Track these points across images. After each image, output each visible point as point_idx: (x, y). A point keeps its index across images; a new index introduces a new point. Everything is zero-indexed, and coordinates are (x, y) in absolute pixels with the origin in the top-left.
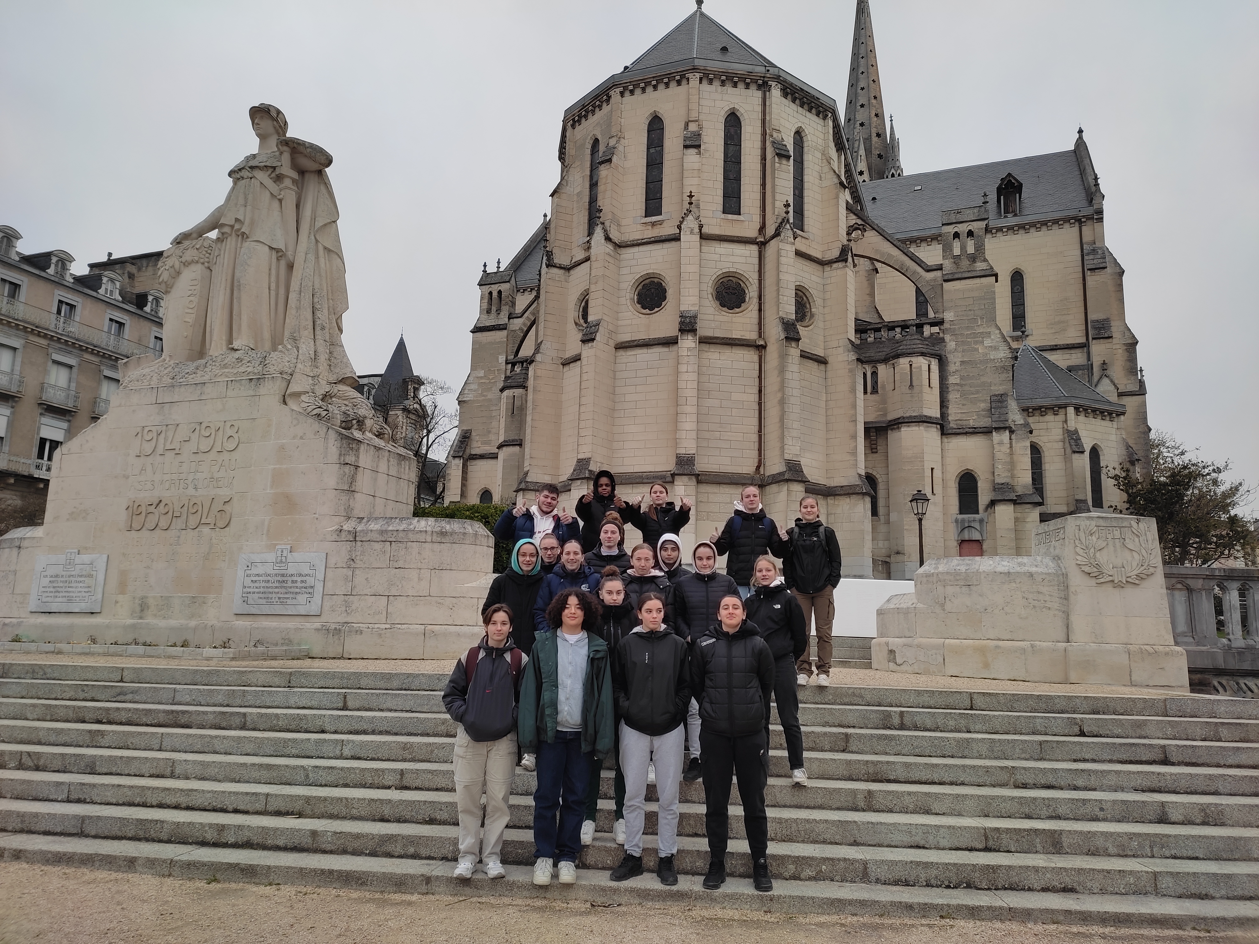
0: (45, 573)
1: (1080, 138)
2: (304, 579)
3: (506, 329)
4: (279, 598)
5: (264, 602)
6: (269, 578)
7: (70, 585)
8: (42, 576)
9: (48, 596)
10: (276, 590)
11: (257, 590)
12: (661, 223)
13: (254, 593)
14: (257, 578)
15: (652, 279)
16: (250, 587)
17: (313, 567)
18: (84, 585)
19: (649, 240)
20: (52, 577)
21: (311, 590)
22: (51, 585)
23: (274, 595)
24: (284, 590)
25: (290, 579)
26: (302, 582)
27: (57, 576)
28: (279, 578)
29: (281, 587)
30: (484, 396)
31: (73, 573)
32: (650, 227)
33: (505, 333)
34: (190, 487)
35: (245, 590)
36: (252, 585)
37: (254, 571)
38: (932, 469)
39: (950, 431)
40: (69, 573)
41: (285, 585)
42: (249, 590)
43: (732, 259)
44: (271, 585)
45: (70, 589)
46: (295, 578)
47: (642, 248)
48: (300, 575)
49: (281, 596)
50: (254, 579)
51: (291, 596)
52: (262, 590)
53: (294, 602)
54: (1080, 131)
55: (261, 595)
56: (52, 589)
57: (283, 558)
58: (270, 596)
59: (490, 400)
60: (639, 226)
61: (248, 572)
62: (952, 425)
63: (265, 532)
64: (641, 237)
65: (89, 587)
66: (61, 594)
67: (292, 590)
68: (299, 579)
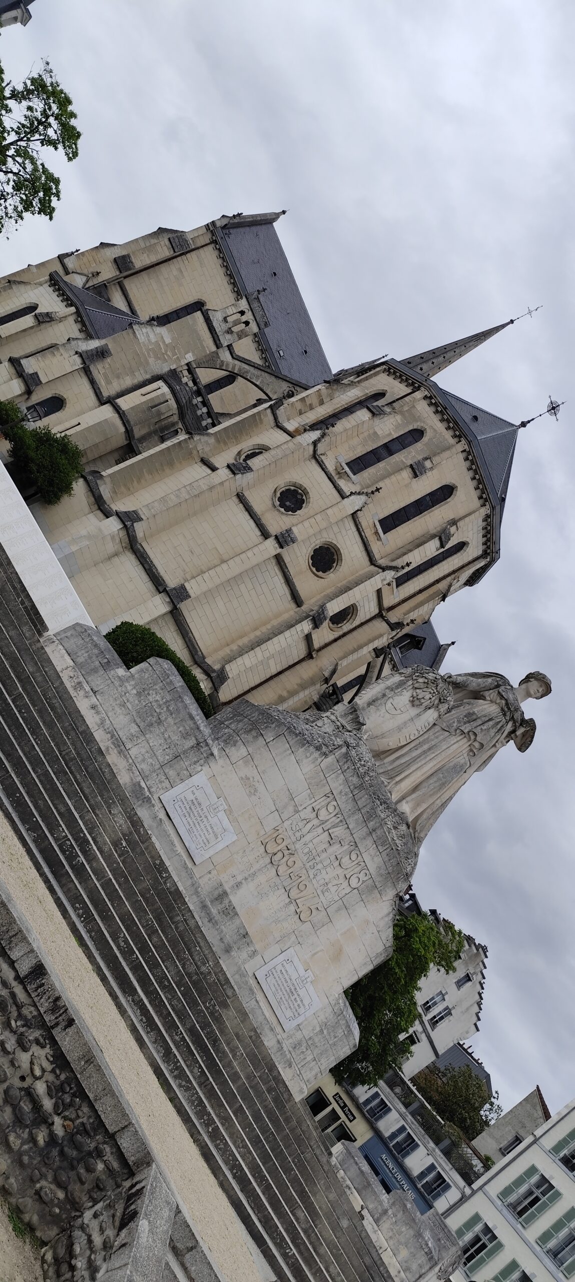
0: (195, 791)
1: (449, 645)
2: (301, 1005)
3: (218, 348)
4: (281, 998)
5: (274, 989)
6: (289, 981)
7: (200, 822)
8: (191, 789)
9: (180, 807)
10: (285, 993)
11: (277, 979)
12: (379, 539)
13: (275, 978)
14: (284, 972)
15: (335, 554)
16: (276, 972)
17: (310, 1005)
18: (208, 837)
19: (364, 537)
20: (196, 799)
21: (297, 1015)
22: (190, 803)
23: (281, 993)
24: (287, 997)
25: (296, 996)
26: (299, 1005)
27: (200, 804)
28: (293, 988)
29: (288, 994)
30: (149, 354)
31: (209, 818)
32: (373, 531)
33: (214, 348)
34: (314, 870)
35: (273, 970)
36: (279, 973)
37: (287, 966)
40: (207, 814)
41: (291, 996)
42: (274, 973)
44: (285, 985)
45: (197, 826)
46: (298, 999)
47: (356, 533)
48: (302, 1001)
49: (283, 998)
50: (283, 971)
51: (287, 1005)
52: (279, 982)
53: (284, 1010)
54: (453, 643)
55: (276, 984)
56: (188, 807)
57: (305, 982)
58: (279, 991)
59: (147, 363)
60: (372, 521)
61: (285, 963)
63: (313, 952)
64: (364, 527)
65: (208, 841)
66: (189, 819)
67: (290, 1003)
68: (299, 1002)
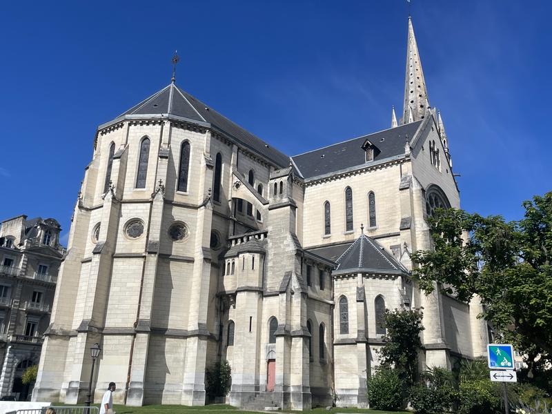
38: (251, 317)
39: (266, 294)
43: (136, 211)
62: (268, 291)
